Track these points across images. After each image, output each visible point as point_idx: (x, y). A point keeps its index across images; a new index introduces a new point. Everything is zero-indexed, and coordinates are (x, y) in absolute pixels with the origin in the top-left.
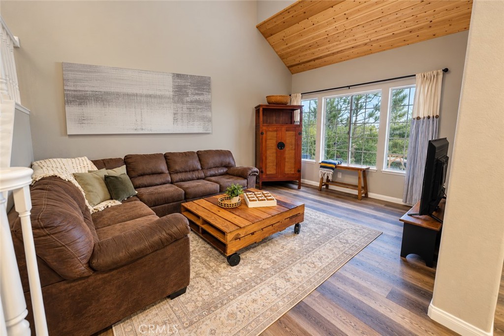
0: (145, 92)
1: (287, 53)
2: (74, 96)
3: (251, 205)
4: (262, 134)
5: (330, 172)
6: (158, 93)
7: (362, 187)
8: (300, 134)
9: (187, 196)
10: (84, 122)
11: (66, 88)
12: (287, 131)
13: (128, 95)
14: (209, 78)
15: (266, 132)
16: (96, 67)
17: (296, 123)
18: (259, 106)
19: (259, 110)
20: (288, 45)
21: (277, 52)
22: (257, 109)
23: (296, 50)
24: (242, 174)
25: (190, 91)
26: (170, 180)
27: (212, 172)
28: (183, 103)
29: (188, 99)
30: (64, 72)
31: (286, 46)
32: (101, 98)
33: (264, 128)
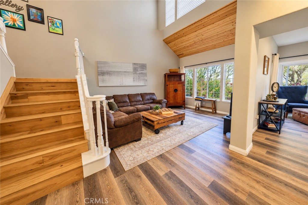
0: (123, 70)
1: (177, 50)
2: (101, 73)
3: (163, 113)
4: (167, 85)
5: (199, 102)
6: (128, 71)
7: (214, 108)
8: (184, 85)
9: (138, 110)
10: (104, 81)
11: (98, 70)
12: (178, 84)
13: (118, 72)
14: (146, 64)
15: (169, 85)
16: (107, 62)
17: (182, 81)
18: (166, 74)
19: (166, 75)
20: (177, 47)
21: (172, 50)
22: (165, 75)
23: (181, 48)
24: (159, 102)
25: (139, 70)
26: (130, 105)
27: (147, 102)
28: (136, 74)
29: (138, 72)
30: (98, 64)
31: (176, 47)
32: (109, 73)
33: (168, 83)
